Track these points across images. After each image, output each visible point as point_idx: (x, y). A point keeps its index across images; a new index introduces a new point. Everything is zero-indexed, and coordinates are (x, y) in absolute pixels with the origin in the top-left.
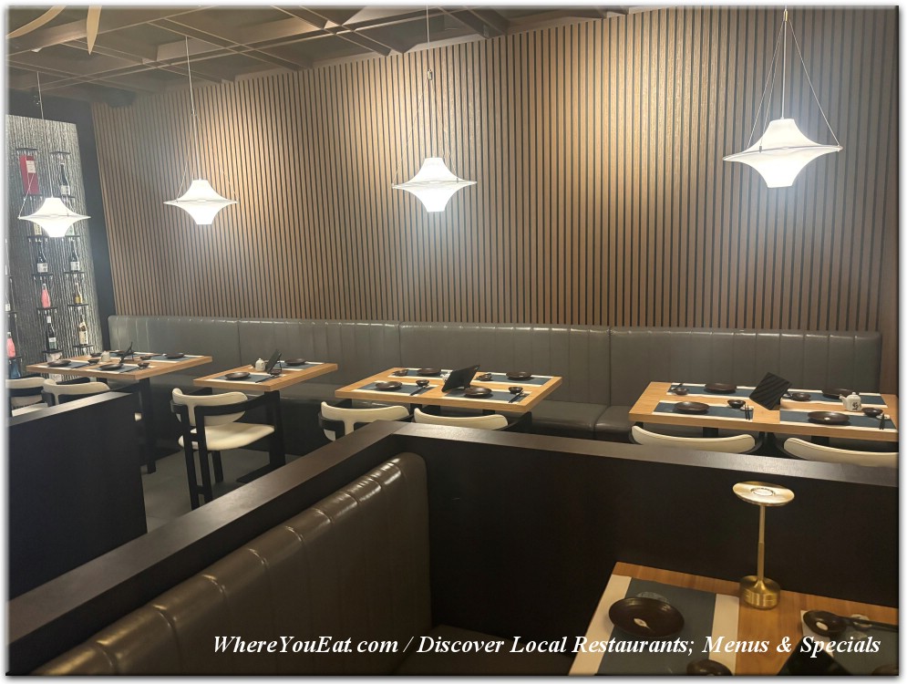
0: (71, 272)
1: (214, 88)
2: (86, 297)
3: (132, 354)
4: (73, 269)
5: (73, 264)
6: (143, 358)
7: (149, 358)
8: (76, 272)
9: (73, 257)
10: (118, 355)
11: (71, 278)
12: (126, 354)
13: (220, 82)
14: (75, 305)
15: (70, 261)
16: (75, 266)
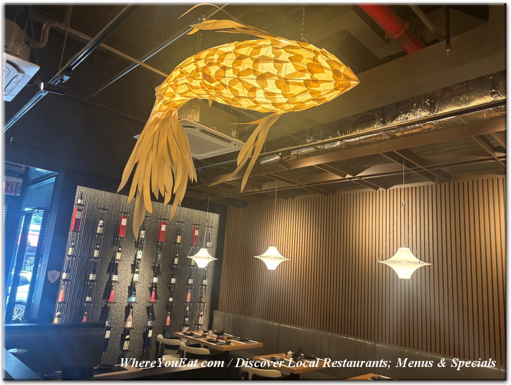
0: (202, 285)
1: (284, 202)
2: (206, 299)
3: (223, 334)
4: (204, 283)
5: (204, 281)
6: (228, 338)
7: (231, 338)
8: (205, 285)
9: (205, 278)
10: (216, 333)
11: (202, 288)
12: (220, 334)
13: (288, 199)
14: (200, 302)
15: (203, 279)
16: (205, 282)
